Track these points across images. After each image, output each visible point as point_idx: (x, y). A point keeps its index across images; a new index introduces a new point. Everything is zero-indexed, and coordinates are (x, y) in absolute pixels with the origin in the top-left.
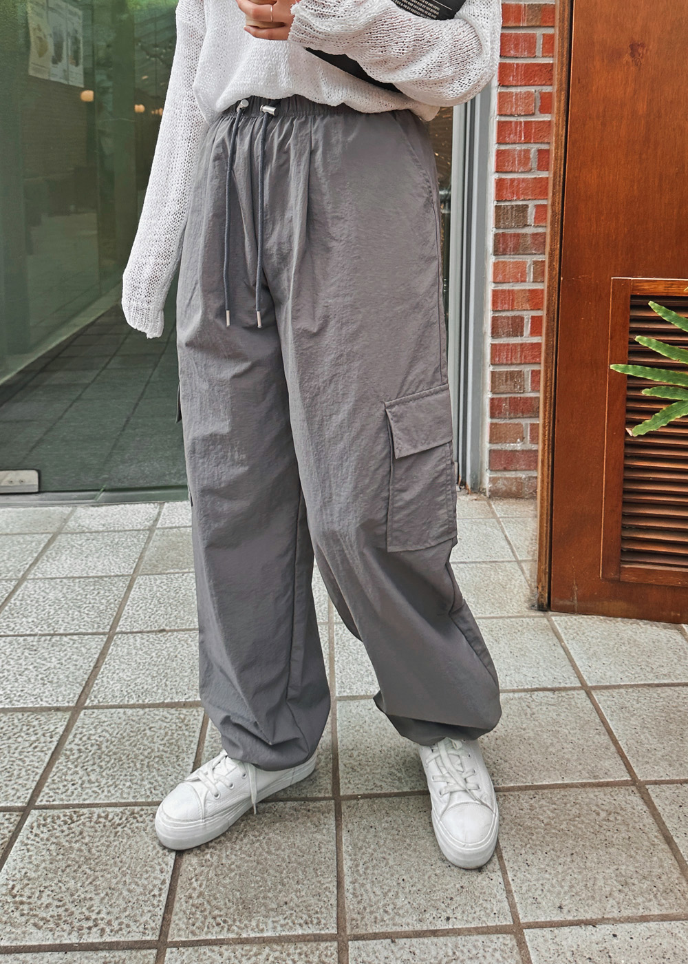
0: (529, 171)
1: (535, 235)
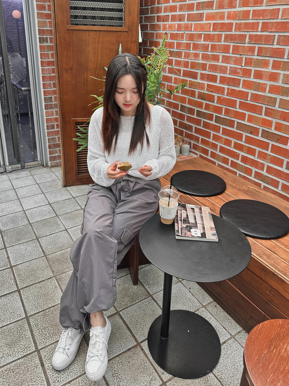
0: (51, 88)
1: (55, 104)
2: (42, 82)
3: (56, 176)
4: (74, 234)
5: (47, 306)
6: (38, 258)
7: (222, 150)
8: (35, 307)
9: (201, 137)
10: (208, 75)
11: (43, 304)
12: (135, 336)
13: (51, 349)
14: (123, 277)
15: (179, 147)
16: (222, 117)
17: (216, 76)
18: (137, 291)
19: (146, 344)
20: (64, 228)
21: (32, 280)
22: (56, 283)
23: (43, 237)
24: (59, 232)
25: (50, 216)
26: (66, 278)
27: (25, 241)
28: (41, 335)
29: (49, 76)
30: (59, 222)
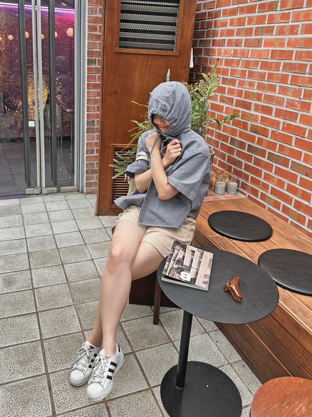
0: (95, 112)
1: (97, 128)
2: (86, 105)
3: (89, 203)
4: (100, 266)
5: (63, 332)
6: (61, 284)
7: (274, 192)
8: (51, 332)
9: (251, 175)
10: (263, 106)
11: (59, 330)
12: (148, 379)
13: (61, 375)
14: (145, 318)
15: (225, 184)
16: (276, 154)
17: (272, 108)
18: (157, 335)
19: (158, 390)
20: (91, 257)
21: (51, 305)
22: (75, 312)
23: (68, 264)
24: (84, 261)
25: (78, 243)
26: (85, 309)
27: (50, 266)
28: (53, 360)
29: (94, 99)
30: (86, 251)
